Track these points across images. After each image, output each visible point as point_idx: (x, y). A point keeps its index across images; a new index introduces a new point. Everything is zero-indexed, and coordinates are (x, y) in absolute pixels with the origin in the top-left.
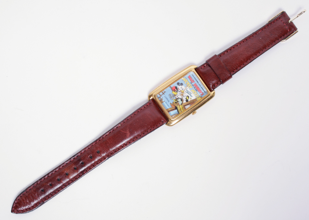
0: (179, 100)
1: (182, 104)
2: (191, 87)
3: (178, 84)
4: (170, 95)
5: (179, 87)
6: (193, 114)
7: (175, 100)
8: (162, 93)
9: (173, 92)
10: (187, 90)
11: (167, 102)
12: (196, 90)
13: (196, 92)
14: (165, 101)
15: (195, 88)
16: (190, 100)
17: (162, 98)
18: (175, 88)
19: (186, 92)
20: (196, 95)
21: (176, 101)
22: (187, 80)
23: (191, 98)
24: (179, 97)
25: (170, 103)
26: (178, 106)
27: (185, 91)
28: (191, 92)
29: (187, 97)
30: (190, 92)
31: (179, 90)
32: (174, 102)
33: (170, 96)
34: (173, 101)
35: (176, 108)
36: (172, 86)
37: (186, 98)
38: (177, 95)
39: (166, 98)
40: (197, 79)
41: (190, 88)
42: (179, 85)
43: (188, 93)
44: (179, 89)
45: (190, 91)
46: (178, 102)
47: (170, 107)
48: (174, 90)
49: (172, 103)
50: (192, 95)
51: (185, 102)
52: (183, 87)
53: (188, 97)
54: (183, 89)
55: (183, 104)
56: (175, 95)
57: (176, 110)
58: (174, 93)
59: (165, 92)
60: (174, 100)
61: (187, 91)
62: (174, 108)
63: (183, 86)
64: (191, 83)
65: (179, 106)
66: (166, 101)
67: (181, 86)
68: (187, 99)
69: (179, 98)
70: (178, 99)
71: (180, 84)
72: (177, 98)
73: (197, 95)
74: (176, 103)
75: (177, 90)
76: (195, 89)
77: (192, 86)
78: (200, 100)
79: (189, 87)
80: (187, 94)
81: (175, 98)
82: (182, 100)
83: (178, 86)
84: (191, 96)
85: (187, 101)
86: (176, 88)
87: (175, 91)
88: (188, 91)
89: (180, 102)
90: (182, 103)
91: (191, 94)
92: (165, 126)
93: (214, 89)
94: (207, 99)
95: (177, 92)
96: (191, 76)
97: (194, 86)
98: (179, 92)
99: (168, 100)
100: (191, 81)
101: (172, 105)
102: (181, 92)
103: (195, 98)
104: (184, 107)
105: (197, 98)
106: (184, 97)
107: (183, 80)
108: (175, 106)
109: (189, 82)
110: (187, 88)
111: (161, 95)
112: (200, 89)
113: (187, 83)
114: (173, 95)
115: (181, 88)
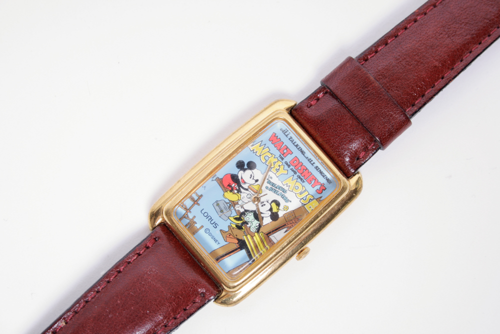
0: (250, 217)
1: (258, 231)
2: (282, 171)
3: (240, 165)
4: (218, 205)
5: (245, 176)
6: (299, 258)
7: (236, 219)
8: (192, 199)
9: (226, 194)
10: (269, 182)
11: (211, 227)
12: (300, 177)
13: (299, 185)
14: (202, 227)
15: (295, 173)
16: (285, 212)
17: (195, 217)
18: (231, 182)
19: (267, 188)
20: (301, 193)
21: (240, 222)
22: (267, 150)
23: (286, 208)
24: (247, 207)
25: (221, 230)
26: (249, 236)
27: (266, 184)
28: (285, 188)
29: (274, 205)
30: (280, 188)
31: (246, 186)
32: (234, 226)
33: (217, 208)
34: (228, 223)
35: (242, 245)
36: (221, 174)
37: (271, 209)
38: (240, 203)
39: (207, 217)
40: (298, 142)
41: (278, 174)
42: (244, 170)
43: (275, 192)
44: (245, 183)
45: (281, 185)
46: (246, 223)
47: (223, 243)
48: (229, 185)
49: (227, 229)
50: (288, 195)
51: (267, 220)
52: (257, 173)
53: (278, 204)
54: (257, 181)
55: (264, 230)
56: (233, 204)
57: (244, 252)
58: (231, 196)
59: (201, 196)
60: (232, 219)
61: (269, 186)
62: (236, 246)
63: (255, 171)
64: (282, 159)
65: (252, 237)
66: (207, 224)
67: (248, 172)
68: (275, 210)
69: (246, 211)
70: (243, 214)
71: (246, 167)
72: (242, 210)
73: (306, 193)
74: (239, 227)
75: (239, 186)
76: (296, 176)
77: (286, 167)
78: (316, 208)
79: (278, 170)
80: (272, 196)
81: (234, 214)
82: (257, 216)
83: (242, 172)
84: (287, 200)
85: (274, 216)
86: (235, 178)
87: (232, 190)
88: (273, 184)
89: (253, 224)
90: (260, 226)
91: (284, 191)
92: (212, 307)
93: (357, 168)
94: (338, 204)
95: (239, 191)
96: (277, 136)
97: (291, 167)
98: (247, 190)
99: (212, 222)
100: (279, 150)
101: (228, 236)
102: (251, 190)
103: (300, 205)
104: (268, 237)
105: (305, 205)
106: (262, 206)
107: (254, 150)
108: (238, 240)
109: (274, 156)
110: (269, 176)
111: (188, 208)
112: (313, 174)
113: (267, 158)
114: (227, 203)
115: (251, 178)
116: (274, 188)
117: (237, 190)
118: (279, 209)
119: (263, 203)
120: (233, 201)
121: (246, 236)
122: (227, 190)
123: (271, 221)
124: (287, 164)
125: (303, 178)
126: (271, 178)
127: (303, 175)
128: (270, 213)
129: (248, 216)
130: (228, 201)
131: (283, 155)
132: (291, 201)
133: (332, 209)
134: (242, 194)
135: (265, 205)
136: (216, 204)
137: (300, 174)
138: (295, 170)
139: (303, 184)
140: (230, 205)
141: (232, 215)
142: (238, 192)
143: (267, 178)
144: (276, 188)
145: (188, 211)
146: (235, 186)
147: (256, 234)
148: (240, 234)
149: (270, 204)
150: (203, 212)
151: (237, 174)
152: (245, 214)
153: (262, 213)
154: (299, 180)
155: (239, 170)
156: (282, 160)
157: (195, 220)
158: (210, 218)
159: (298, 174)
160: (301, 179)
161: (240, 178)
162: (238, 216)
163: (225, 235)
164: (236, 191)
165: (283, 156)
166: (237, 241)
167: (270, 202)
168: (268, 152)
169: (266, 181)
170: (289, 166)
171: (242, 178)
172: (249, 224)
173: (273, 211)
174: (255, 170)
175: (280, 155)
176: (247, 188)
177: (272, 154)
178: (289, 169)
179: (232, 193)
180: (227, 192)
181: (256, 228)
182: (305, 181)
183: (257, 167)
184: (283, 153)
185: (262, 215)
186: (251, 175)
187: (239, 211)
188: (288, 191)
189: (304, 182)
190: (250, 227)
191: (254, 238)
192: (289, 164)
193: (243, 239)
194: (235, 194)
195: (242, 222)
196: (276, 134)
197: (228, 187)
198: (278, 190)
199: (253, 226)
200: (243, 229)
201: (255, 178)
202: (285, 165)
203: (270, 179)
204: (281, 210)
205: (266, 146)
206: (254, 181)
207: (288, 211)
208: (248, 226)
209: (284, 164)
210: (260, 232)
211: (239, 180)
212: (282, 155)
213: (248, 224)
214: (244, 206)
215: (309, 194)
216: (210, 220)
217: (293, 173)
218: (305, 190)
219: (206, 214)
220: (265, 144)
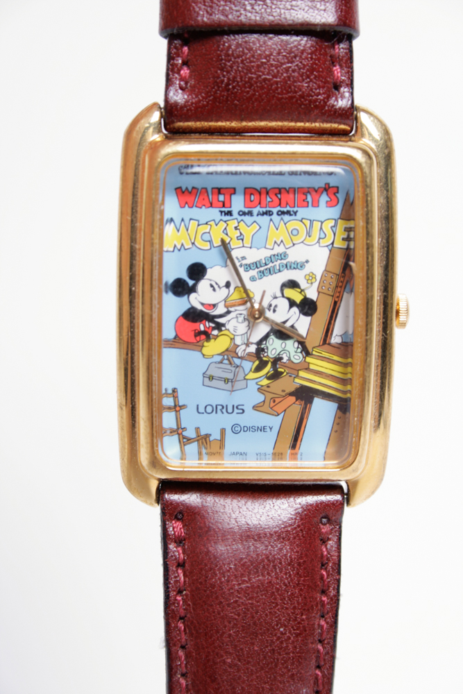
0: (275, 347)
1: (307, 353)
2: (248, 232)
3: (180, 288)
4: (211, 378)
5: (203, 296)
7: (258, 369)
8: (167, 408)
9: (205, 351)
10: (248, 267)
11: (235, 418)
12: (283, 213)
13: (293, 224)
14: (223, 431)
15: (269, 213)
16: (316, 285)
17: (197, 429)
18: (193, 326)
19: (253, 279)
20: (309, 234)
21: (268, 368)
22: (193, 224)
23: (310, 278)
24: (256, 337)
25: (255, 408)
26: (302, 374)
27: (246, 276)
28: (279, 250)
29: (289, 292)
30: (271, 259)
31: (221, 310)
32: (265, 382)
33: (214, 383)
34: (253, 386)
35: (305, 395)
36: (168, 330)
37: (292, 303)
38: (238, 341)
39: (215, 409)
41: (247, 243)
42: (193, 289)
43: (271, 271)
44: (214, 306)
45: (268, 253)
46: (277, 360)
47: (275, 422)
48: (198, 333)
49: (261, 398)
50: (295, 255)
51: (303, 324)
52: (217, 273)
53: (293, 284)
54: (228, 285)
55: (313, 341)
56: (230, 353)
57: (317, 402)
58: (215, 347)
59: (174, 390)
60: (252, 375)
61: (254, 273)
62: (297, 408)
63: (210, 274)
64: (229, 213)
65: (308, 369)
66: (227, 420)
67: (203, 285)
68: (298, 298)
69: (260, 343)
70: (260, 351)
71: (191, 283)
72: (253, 349)
73: (317, 225)
74: (275, 376)
75: (211, 318)
76: (275, 217)
77: (247, 219)
79: (241, 238)
80: (272, 284)
81: (248, 365)
82: (281, 333)
83: (193, 296)
84: (299, 266)
85: (307, 307)
86: (192, 315)
87: (207, 335)
88: (257, 265)
89: (289, 350)
90: (302, 343)
91: (283, 256)
95: (219, 326)
96: (187, 188)
97: (255, 211)
98: (228, 312)
99: (230, 410)
100: (211, 205)
101: (272, 404)
102: (234, 306)
103: (326, 252)
104: (329, 344)
105: (333, 243)
106: (274, 311)
107: (175, 246)
108: (291, 394)
109: (212, 223)
110: (237, 259)
111: (175, 427)
112: (296, 186)
113: (207, 237)
114: (221, 362)
115: (214, 290)
116: (263, 268)
117: (214, 329)
118: (302, 291)
119: (270, 305)
120: (227, 350)
121: (297, 376)
122: (200, 343)
123: (309, 318)
124: (244, 214)
125: (288, 208)
126: (244, 258)
127: (283, 203)
128: (295, 309)
129: (270, 349)
130: (219, 358)
131: (224, 206)
132: (307, 262)
133: (379, 208)
134: (227, 327)
135: (276, 306)
136: (206, 380)
137: (279, 208)
138: (264, 210)
139: (299, 216)
140: (228, 359)
141: (247, 370)
142: (220, 330)
143: (238, 264)
144: (266, 264)
145: (180, 431)
146: (205, 326)
147: (308, 359)
148: (287, 384)
149: (283, 296)
150: (202, 409)
151: (190, 306)
152: (263, 350)
153: (285, 322)
154: (286, 218)
155: (186, 296)
156: (231, 215)
157: (203, 432)
158: (219, 407)
159: (275, 210)
160: (288, 213)
161: (200, 307)
162: (257, 363)
163: (266, 407)
164: (215, 332)
165: (226, 210)
166: (293, 399)
167: (279, 294)
168: (199, 225)
169: (241, 270)
170: (250, 213)
171: (202, 304)
172: (284, 356)
173: (298, 301)
174: (209, 271)
175: (221, 212)
176: (225, 310)
177: (206, 224)
178: (255, 218)
179: (212, 341)
180: (203, 346)
181: (299, 350)
182: (295, 209)
183: (207, 266)
184: (221, 204)
185: (288, 324)
186: (212, 286)
187: (249, 354)
188: (288, 252)
189: (295, 213)
190: (289, 359)
191: (312, 367)
192: (246, 210)
193: (298, 386)
194: (217, 336)
195: (270, 365)
196: (180, 188)
197: (198, 338)
198: (271, 265)
199: (292, 353)
200: (282, 373)
201: (223, 283)
202: (243, 217)
203: (244, 262)
204: (308, 288)
205: (187, 220)
206: (225, 291)
207: (318, 278)
208: (284, 360)
209: (240, 218)
210: (310, 350)
211: (201, 311)
212: (223, 209)
213: (282, 358)
214: (251, 340)
215: (322, 223)
216: (224, 410)
217: (266, 218)
218: (311, 222)
219: (209, 409)
220: (183, 220)
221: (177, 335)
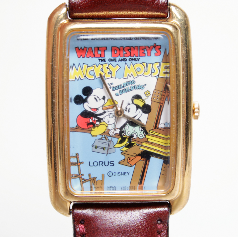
0: (129, 130)
1: (146, 133)
2: (113, 70)
3: (79, 100)
4: (96, 147)
7: (121, 142)
8: (74, 164)
9: (92, 133)
10: (114, 88)
11: (109, 168)
12: (132, 59)
13: (138, 65)
14: (103, 175)
15: (125, 60)
16: (150, 97)
17: (90, 175)
18: (86, 120)
19: (117, 95)
20: (146, 71)
21: (126, 142)
22: (85, 66)
23: (147, 93)
25: (120, 163)
26: (144, 144)
27: (113, 93)
28: (130, 79)
29: (136, 101)
30: (126, 84)
31: (100, 111)
32: (125, 149)
33: (98, 150)
34: (118, 151)
35: (146, 156)
36: (73, 123)
37: (138, 107)
38: (110, 127)
39: (98, 164)
41: (114, 75)
42: (85, 101)
43: (126, 91)
44: (97, 109)
45: (125, 81)
46: (131, 137)
47: (131, 170)
48: (89, 124)
49: (122, 157)
50: (139, 81)
51: (144, 118)
53: (138, 97)
54: (104, 98)
55: (150, 127)
56: (106, 134)
57: (153, 159)
58: (98, 131)
59: (77, 154)
60: (118, 146)
61: (117, 91)
62: (142, 162)
63: (94, 92)
64: (104, 60)
65: (147, 142)
66: (105, 170)
67: (91, 98)
68: (141, 104)
69: (121, 128)
70: (122, 132)
71: (84, 97)
72: (118, 131)
73: (150, 66)
74: (130, 146)
75: (95, 116)
76: (128, 62)
77: (113, 63)
79: (110, 73)
80: (127, 97)
81: (116, 140)
82: (133, 123)
83: (86, 104)
84: (141, 87)
85: (146, 109)
86: (86, 114)
87: (94, 125)
88: (119, 87)
89: (137, 132)
90: (143, 128)
91: (133, 82)
94: (183, 47)
95: (100, 120)
96: (81, 48)
97: (117, 59)
98: (105, 112)
99: (107, 164)
100: (94, 56)
101: (129, 161)
102: (108, 109)
103: (155, 79)
104: (158, 128)
105: (158, 75)
106: (129, 111)
107: (76, 78)
108: (139, 155)
109: (95, 66)
110: (109, 84)
111: (77, 173)
112: (139, 46)
113: (92, 73)
114: (101, 139)
115: (97, 101)
116: (122, 89)
117: (97, 121)
118: (143, 100)
119: (127, 108)
120: (104, 132)
121: (142, 146)
122: (90, 129)
123: (147, 115)
124: (112, 60)
125: (135, 57)
126: (112, 84)
127: (132, 54)
128: (140, 110)
129: (127, 131)
130: (100, 137)
131: (101, 57)
132: (145, 85)
133: (182, 56)
134: (104, 120)
135: (130, 109)
136: (94, 148)
137: (130, 57)
138: (122, 58)
139: (141, 61)
140: (105, 137)
141: (115, 143)
142: (100, 122)
143: (109, 87)
144: (124, 87)
145: (80, 176)
146: (92, 120)
147: (147, 136)
148: (136, 150)
149: (133, 103)
150: (91, 164)
151: (84, 110)
152: (123, 132)
153: (134, 117)
154: (134, 62)
155: (82, 104)
156: (105, 61)
157: (92, 176)
158: (101, 163)
159: (128, 58)
160: (135, 59)
161: (89, 110)
162: (120, 139)
163: (126, 162)
164: (98, 123)
165: (102, 58)
166: (140, 157)
167: (131, 102)
168: (88, 67)
169: (111, 90)
170: (115, 60)
171: (91, 108)
172: (134, 135)
173: (141, 106)
174: (93, 90)
175: (99, 59)
176: (103, 111)
177: (92, 66)
178: (117, 62)
179: (96, 128)
180: (91, 130)
181: (142, 132)
182: (138, 58)
183: (93, 89)
184: (99, 56)
185: (136, 118)
186: (95, 99)
187: (116, 134)
188: (135, 80)
189: (139, 59)
190: (137, 137)
191: (149, 140)
192: (113, 58)
193: (142, 151)
194: (99, 125)
195: (127, 140)
196: (78, 47)
197: (89, 126)
198: (126, 87)
199: (139, 134)
200: (134, 144)
201: (101, 97)
202: (111, 62)
203: (112, 86)
204: (146, 99)
205: (81, 65)
206: (102, 101)
207: (152, 93)
208: (135, 137)
209: (109, 63)
210: (148, 132)
211: (90, 112)
212: (100, 58)
213: (133, 136)
214: (117, 127)
215: (153, 64)
216: (103, 164)
217: (123, 62)
218: (147, 64)
219: (96, 164)
220: (79, 64)
221: (77, 125)
